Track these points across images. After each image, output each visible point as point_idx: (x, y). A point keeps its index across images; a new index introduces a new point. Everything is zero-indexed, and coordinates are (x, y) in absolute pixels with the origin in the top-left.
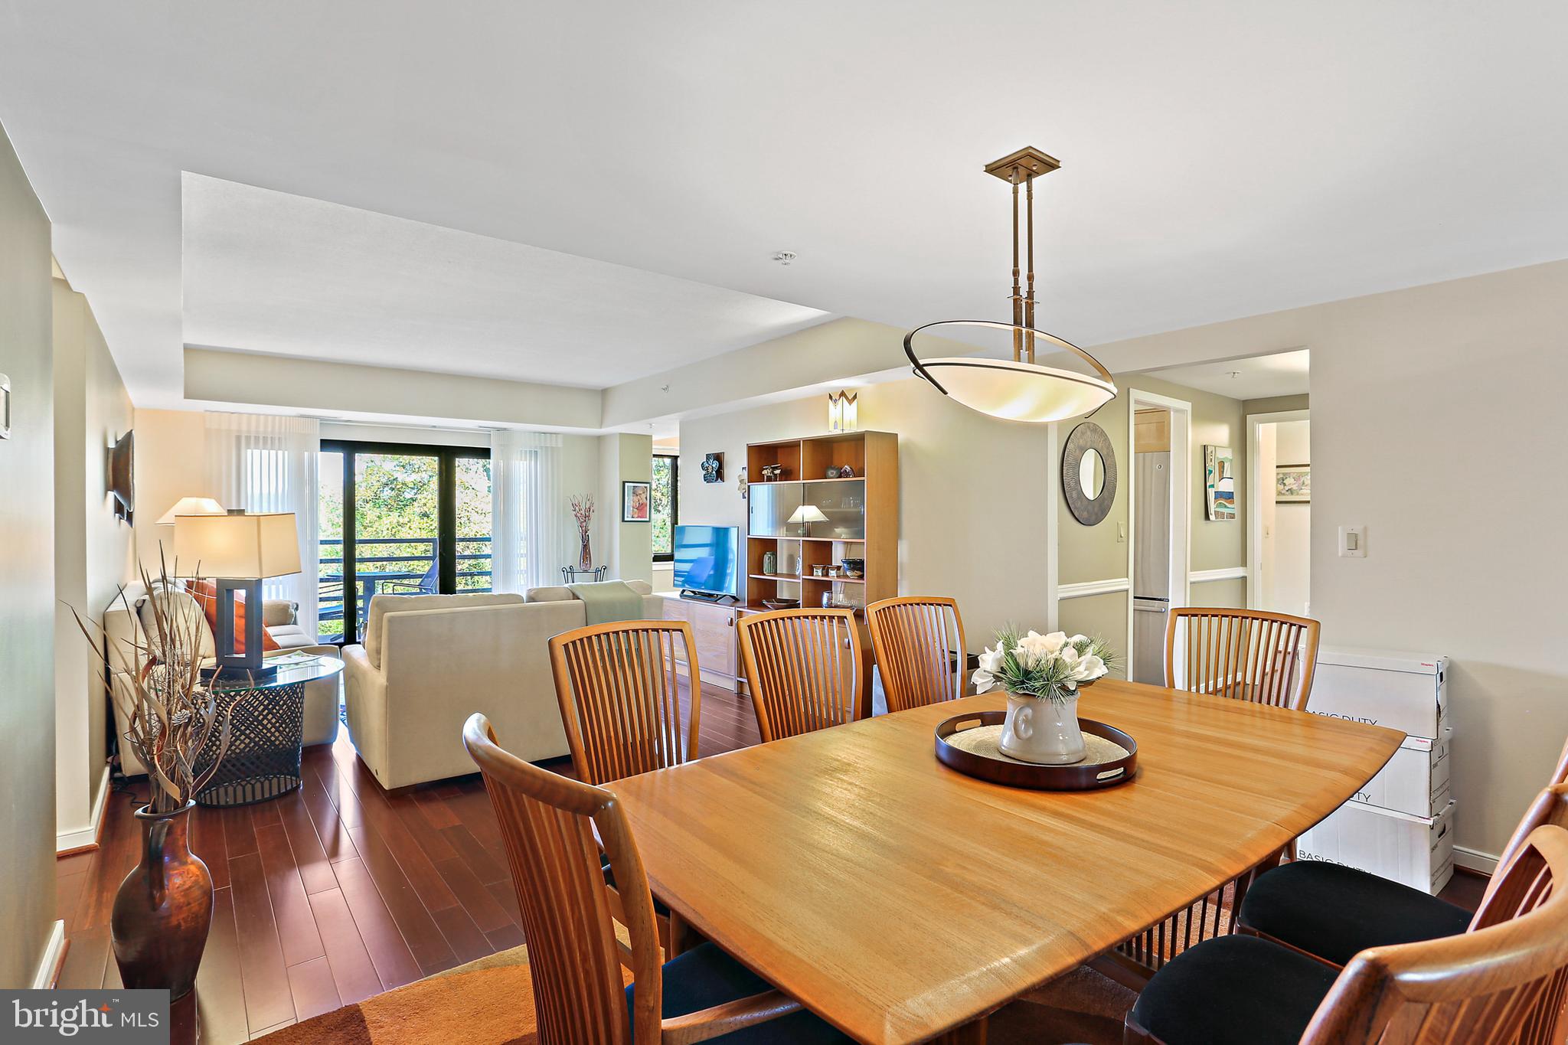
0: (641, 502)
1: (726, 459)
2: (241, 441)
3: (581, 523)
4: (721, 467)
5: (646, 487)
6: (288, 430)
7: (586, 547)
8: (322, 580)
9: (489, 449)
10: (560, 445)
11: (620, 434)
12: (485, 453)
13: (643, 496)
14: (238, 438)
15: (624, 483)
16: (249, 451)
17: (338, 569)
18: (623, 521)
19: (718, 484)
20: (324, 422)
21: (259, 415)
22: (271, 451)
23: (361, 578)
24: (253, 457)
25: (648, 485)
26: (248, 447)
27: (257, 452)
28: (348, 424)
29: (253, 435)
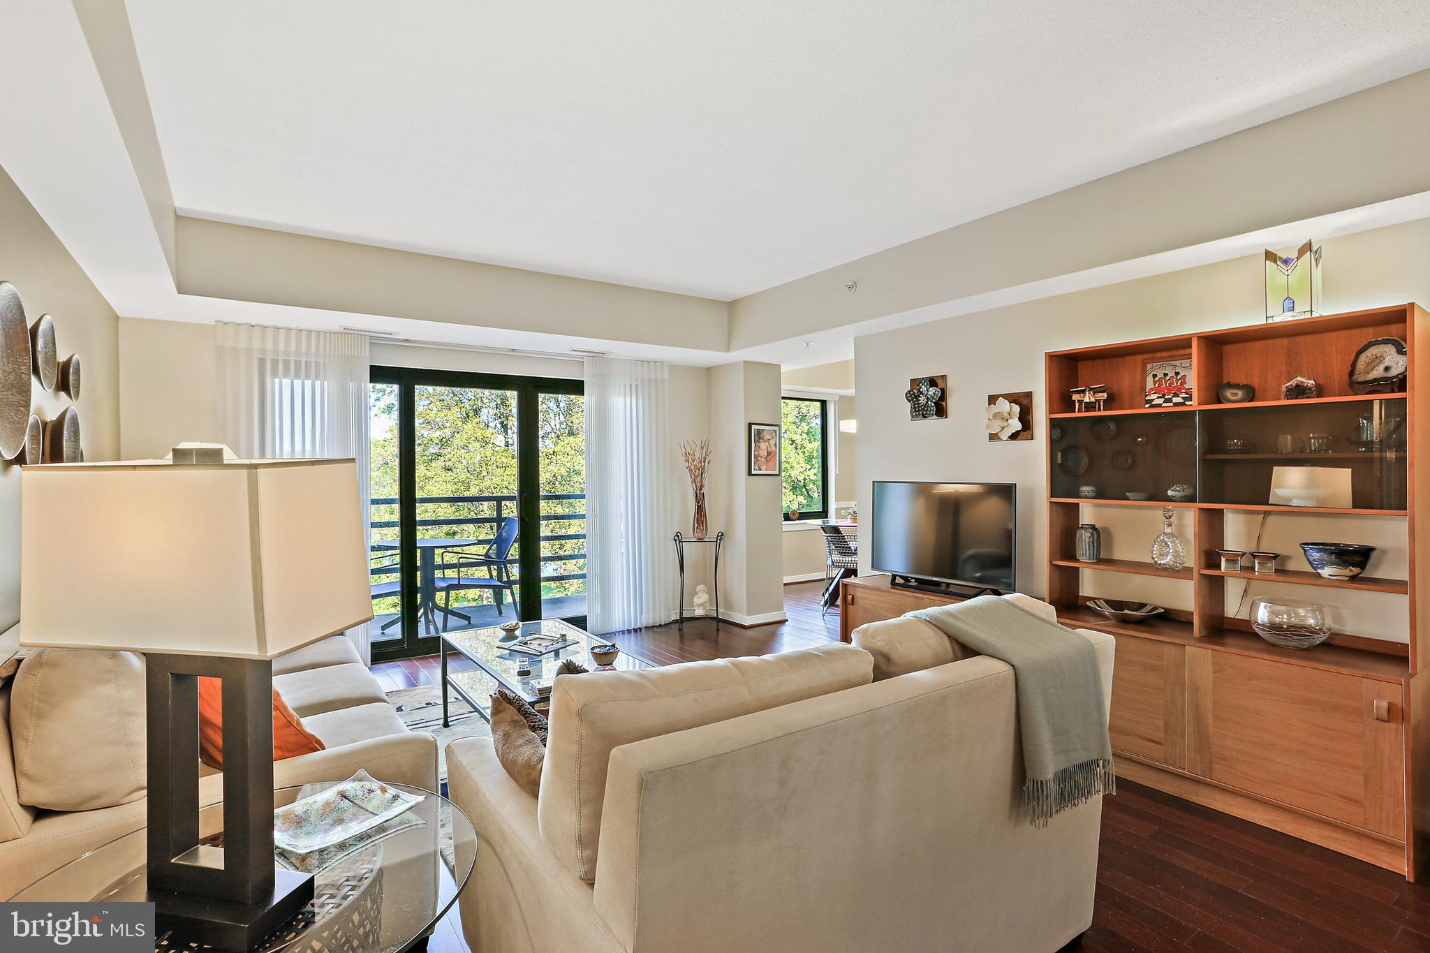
0: (769, 449)
1: (951, 384)
2: (265, 367)
3: (696, 476)
4: (943, 397)
5: (775, 431)
6: (328, 352)
7: (700, 509)
8: (373, 549)
9: (582, 382)
10: (666, 377)
11: (744, 361)
12: (575, 387)
13: (772, 442)
14: (262, 362)
15: (750, 425)
16: (277, 381)
17: (393, 536)
18: (750, 474)
19: (934, 422)
20: (376, 341)
21: (290, 329)
22: (306, 382)
23: (419, 547)
24: (281, 387)
25: (777, 428)
26: (275, 374)
27: (286, 382)
28: (406, 345)
29: (281, 358)
